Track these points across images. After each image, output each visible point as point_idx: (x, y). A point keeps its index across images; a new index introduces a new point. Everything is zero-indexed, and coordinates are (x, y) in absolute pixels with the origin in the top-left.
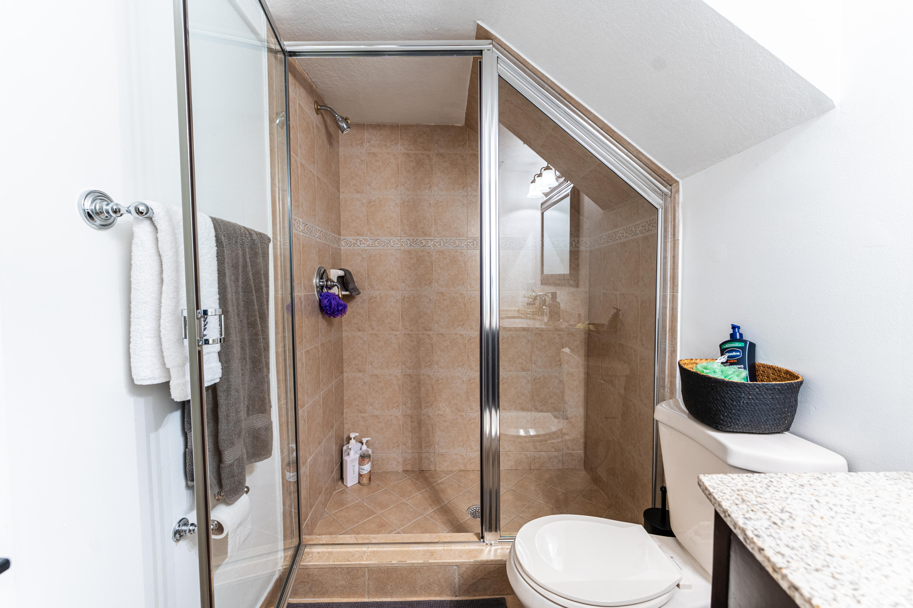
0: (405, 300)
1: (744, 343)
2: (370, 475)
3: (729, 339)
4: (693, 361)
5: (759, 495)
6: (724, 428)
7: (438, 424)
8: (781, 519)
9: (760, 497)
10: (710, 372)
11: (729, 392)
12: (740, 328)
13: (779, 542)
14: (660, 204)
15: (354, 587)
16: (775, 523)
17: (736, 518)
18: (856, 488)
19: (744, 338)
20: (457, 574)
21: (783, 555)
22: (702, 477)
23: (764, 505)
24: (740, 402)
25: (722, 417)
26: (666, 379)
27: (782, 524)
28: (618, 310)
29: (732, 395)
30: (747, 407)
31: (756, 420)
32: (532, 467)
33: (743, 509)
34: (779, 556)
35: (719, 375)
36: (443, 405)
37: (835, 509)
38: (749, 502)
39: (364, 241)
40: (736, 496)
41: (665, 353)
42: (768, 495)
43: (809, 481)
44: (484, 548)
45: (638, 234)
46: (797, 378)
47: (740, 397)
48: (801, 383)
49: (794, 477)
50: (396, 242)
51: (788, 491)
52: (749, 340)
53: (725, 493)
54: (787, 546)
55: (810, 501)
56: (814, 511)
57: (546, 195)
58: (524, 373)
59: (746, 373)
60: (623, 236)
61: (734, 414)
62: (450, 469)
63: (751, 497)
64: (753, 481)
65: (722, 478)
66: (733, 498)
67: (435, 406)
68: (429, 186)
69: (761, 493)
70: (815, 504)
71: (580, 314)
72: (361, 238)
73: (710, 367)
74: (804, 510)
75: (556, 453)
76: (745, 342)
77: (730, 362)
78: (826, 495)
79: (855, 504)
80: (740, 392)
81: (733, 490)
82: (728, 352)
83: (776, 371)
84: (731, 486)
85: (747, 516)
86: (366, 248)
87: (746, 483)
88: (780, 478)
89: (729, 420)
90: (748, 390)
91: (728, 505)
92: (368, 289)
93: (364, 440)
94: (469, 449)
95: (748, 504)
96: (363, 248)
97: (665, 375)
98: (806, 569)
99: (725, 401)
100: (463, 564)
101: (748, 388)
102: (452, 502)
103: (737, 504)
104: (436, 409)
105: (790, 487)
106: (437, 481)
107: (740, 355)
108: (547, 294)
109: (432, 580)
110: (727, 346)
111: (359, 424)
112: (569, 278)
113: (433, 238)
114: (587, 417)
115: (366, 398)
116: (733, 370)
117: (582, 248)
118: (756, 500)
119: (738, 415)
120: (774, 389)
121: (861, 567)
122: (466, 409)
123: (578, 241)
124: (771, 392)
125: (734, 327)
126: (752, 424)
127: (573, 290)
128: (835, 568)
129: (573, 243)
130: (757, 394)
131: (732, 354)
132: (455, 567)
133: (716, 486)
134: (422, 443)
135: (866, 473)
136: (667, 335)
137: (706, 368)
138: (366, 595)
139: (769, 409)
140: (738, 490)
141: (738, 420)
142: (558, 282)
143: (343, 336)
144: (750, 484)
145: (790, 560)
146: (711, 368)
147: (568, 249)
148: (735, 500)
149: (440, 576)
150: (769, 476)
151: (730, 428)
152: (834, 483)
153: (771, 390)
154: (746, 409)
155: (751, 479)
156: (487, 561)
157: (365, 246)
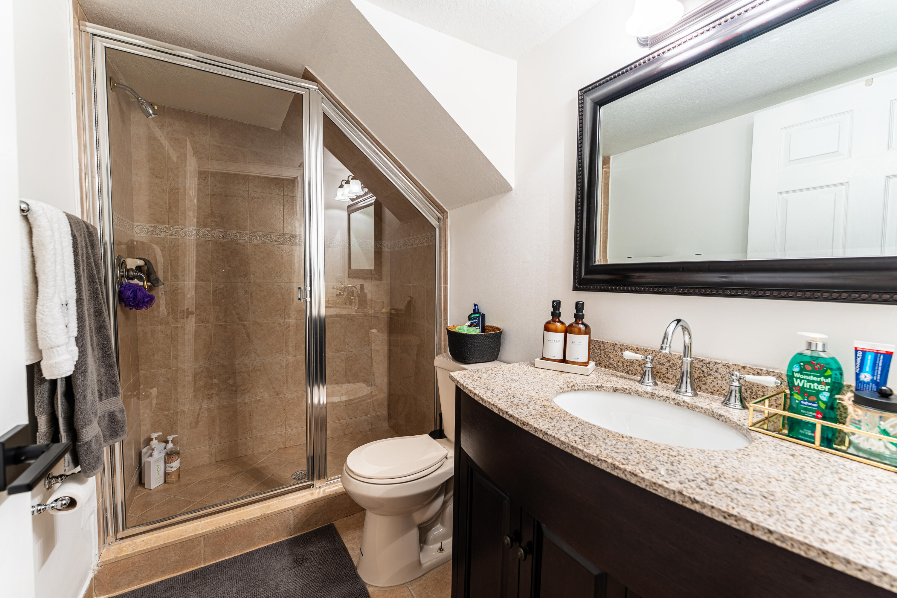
0: (217, 292)
2: (180, 471)
3: (473, 312)
4: (454, 326)
7: (255, 409)
10: (462, 331)
11: (470, 340)
12: (478, 306)
14: (437, 225)
15: (188, 559)
17: (461, 382)
20: (292, 516)
22: (451, 373)
23: (472, 377)
24: (474, 345)
25: (467, 355)
26: (442, 343)
28: (412, 298)
29: (472, 342)
30: (478, 348)
31: (482, 354)
32: (346, 433)
33: (464, 379)
35: (466, 332)
36: (261, 391)
39: (165, 229)
41: (441, 326)
43: (492, 368)
44: (314, 491)
45: (424, 243)
46: (500, 330)
48: (501, 332)
50: (205, 232)
52: (482, 313)
55: (489, 374)
57: (352, 200)
58: (339, 354)
59: (479, 330)
60: (414, 243)
61: (472, 352)
62: (269, 449)
64: (471, 371)
65: (459, 372)
67: (253, 393)
68: (243, 181)
71: (383, 302)
72: (161, 226)
75: (366, 417)
76: (480, 313)
77: (472, 325)
80: (475, 340)
82: (472, 320)
83: (493, 328)
84: (462, 374)
85: (465, 381)
86: (168, 237)
89: (471, 356)
91: (459, 379)
92: (172, 280)
93: (170, 438)
94: (287, 427)
96: (165, 237)
97: (441, 340)
98: (480, 389)
99: (468, 346)
100: (297, 507)
101: (478, 337)
102: (275, 474)
104: (253, 396)
105: (484, 371)
106: (257, 462)
107: (478, 321)
108: (356, 286)
109: (269, 528)
110: (472, 316)
111: (161, 423)
112: (374, 273)
113: (248, 232)
114: (390, 384)
115: (169, 394)
116: (473, 329)
117: (385, 249)
118: (470, 376)
119: (474, 353)
121: (497, 386)
122: (284, 391)
123: (381, 243)
124: (489, 337)
125: (475, 305)
126: (480, 358)
127: (378, 282)
129: (378, 245)
130: (482, 340)
131: (474, 321)
132: (290, 511)
134: (239, 430)
136: (442, 314)
137: (460, 329)
138: (202, 562)
140: (465, 375)
141: (474, 355)
142: (366, 276)
143: (138, 330)
144: (469, 372)
145: (476, 388)
146: (463, 329)
147: (373, 249)
148: (462, 377)
149: (276, 523)
156: (318, 499)
157: (166, 234)
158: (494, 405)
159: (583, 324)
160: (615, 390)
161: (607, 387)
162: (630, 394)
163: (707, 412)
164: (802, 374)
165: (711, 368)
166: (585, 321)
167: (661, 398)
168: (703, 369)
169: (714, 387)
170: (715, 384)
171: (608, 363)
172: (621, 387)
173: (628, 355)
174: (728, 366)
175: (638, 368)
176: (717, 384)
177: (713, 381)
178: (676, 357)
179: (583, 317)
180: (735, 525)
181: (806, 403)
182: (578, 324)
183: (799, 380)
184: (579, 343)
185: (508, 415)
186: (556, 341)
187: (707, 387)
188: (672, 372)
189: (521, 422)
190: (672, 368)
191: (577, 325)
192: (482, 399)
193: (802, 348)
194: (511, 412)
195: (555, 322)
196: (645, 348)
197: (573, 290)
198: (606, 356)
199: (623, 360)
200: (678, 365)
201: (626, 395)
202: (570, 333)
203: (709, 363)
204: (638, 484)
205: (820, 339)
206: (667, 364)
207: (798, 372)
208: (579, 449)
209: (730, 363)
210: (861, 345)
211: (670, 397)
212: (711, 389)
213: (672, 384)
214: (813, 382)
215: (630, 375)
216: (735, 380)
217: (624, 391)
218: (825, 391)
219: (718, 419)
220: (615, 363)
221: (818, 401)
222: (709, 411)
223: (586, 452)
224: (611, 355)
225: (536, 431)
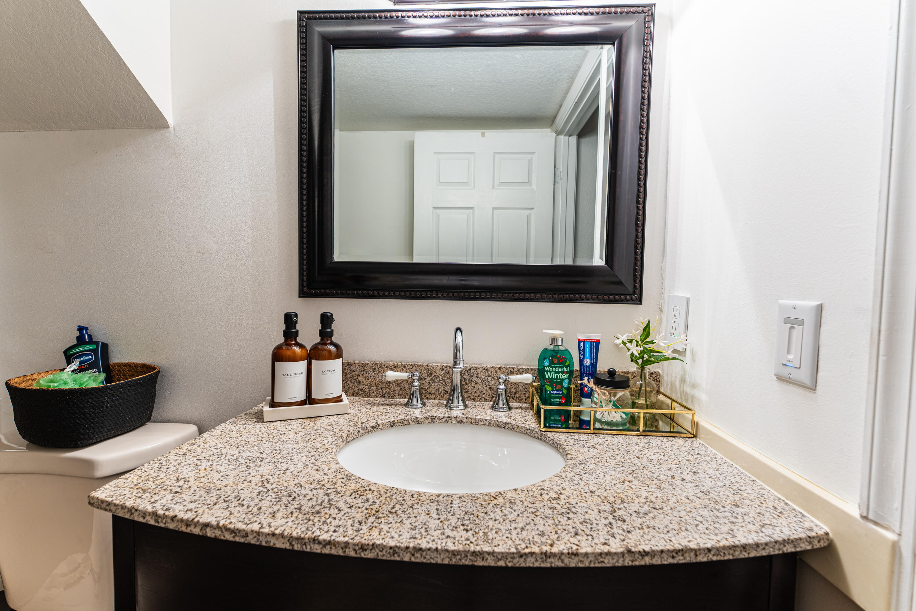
1: (95, 345)
3: (75, 342)
4: (28, 378)
5: (155, 479)
6: (86, 442)
8: (179, 487)
9: (157, 480)
10: (59, 384)
11: (90, 400)
12: (88, 329)
13: (185, 503)
16: (176, 492)
17: (144, 508)
18: (217, 438)
19: (94, 340)
21: (191, 510)
22: (94, 494)
23: (163, 484)
24: (103, 407)
27: (181, 489)
29: (94, 402)
30: (111, 410)
31: (121, 420)
33: (147, 497)
34: (189, 512)
35: (72, 385)
37: (211, 458)
38: (149, 489)
40: (135, 491)
42: (162, 476)
43: (188, 449)
46: (154, 369)
47: (103, 402)
48: (159, 372)
49: (177, 451)
51: (176, 464)
52: (101, 341)
53: (124, 495)
54: (191, 502)
55: (194, 462)
56: (199, 467)
59: (104, 376)
61: (97, 422)
63: (150, 484)
64: (145, 471)
65: (115, 484)
66: (134, 494)
69: (157, 477)
70: (198, 462)
73: (58, 378)
74: (192, 470)
76: (97, 343)
77: (81, 369)
78: (202, 452)
79: (221, 449)
80: (102, 397)
81: (130, 488)
82: (77, 358)
83: (132, 367)
84: (128, 486)
85: (153, 500)
87: (141, 475)
88: (167, 457)
89: (92, 430)
90: (111, 392)
91: (132, 502)
95: (149, 490)
98: (208, 508)
99: (85, 411)
101: (111, 389)
103: (139, 497)
105: (176, 460)
107: (92, 359)
110: (74, 351)
116: (88, 375)
118: (155, 484)
119: (101, 422)
120: (137, 384)
121: (237, 485)
124: (134, 388)
125: (80, 329)
126: (117, 426)
128: (224, 495)
130: (121, 393)
131: (82, 359)
133: (112, 493)
135: (219, 426)
137: (52, 382)
139: (133, 406)
140: (136, 485)
141: (102, 427)
144: (144, 475)
145: (196, 510)
146: (60, 379)
148: (137, 495)
150: (157, 460)
151: (93, 440)
152: (204, 441)
153: (134, 385)
154: (110, 412)
155: (143, 470)
158: (274, 535)
159: (332, 344)
160: (393, 425)
161: (383, 424)
162: (409, 424)
163: (492, 423)
164: (552, 367)
165: (472, 374)
166: (334, 339)
167: (443, 419)
168: (465, 376)
169: (476, 393)
170: (476, 389)
171: (356, 389)
172: (398, 419)
173: (391, 375)
174: (487, 370)
175: (396, 389)
176: (478, 389)
177: (474, 387)
178: (438, 368)
179: (331, 334)
180: (682, 560)
181: (555, 392)
182: (326, 344)
183: (549, 373)
184: (331, 371)
185: (319, 543)
186: (297, 374)
187: (469, 395)
188: (434, 385)
189: (357, 548)
190: (434, 381)
191: (326, 347)
192: (233, 532)
193: (547, 344)
194: (325, 537)
195: (290, 345)
196: (403, 363)
197: (299, 297)
198: (353, 381)
199: (377, 382)
200: (441, 377)
201: (406, 426)
202: (316, 360)
203: (470, 369)
204: (580, 565)
205: (560, 334)
206: (429, 378)
207: (548, 366)
208: (486, 552)
209: (489, 366)
210: (582, 337)
211: (452, 416)
212: (473, 396)
213: (434, 399)
214: (558, 372)
215: (387, 398)
216: (501, 383)
217: (403, 423)
218: (566, 379)
219: (504, 428)
220: (367, 387)
221: (562, 389)
222: (493, 421)
223: (499, 553)
224: (361, 379)
225: (395, 553)
